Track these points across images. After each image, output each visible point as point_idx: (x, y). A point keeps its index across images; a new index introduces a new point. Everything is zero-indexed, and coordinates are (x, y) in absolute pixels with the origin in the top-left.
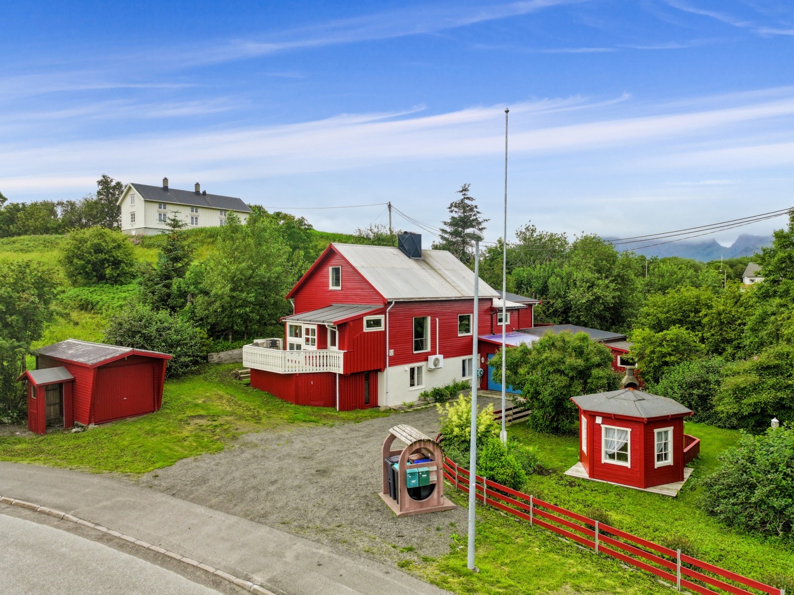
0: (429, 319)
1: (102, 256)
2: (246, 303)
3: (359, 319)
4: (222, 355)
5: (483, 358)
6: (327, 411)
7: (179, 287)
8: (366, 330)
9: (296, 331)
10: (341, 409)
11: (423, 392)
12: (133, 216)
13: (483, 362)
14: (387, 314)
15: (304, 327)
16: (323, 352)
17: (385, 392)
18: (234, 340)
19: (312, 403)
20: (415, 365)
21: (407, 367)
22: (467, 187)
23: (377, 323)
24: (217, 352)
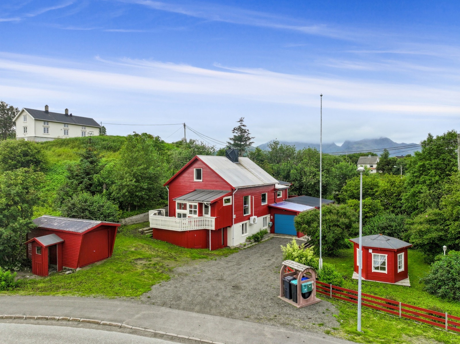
0: (250, 197)
1: (28, 158)
2: (142, 189)
3: (221, 199)
4: (127, 219)
5: (272, 216)
6: (205, 251)
7: (99, 180)
8: (225, 205)
9: (183, 206)
10: (212, 249)
11: (247, 237)
12: (25, 129)
13: (272, 218)
14: (233, 195)
15: (188, 204)
16: (201, 218)
17: (232, 238)
18: (131, 210)
19: (195, 247)
20: (244, 222)
21: (240, 224)
22: (242, 119)
23: (228, 200)
24: (124, 218)
